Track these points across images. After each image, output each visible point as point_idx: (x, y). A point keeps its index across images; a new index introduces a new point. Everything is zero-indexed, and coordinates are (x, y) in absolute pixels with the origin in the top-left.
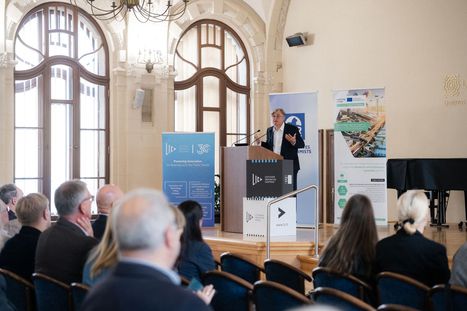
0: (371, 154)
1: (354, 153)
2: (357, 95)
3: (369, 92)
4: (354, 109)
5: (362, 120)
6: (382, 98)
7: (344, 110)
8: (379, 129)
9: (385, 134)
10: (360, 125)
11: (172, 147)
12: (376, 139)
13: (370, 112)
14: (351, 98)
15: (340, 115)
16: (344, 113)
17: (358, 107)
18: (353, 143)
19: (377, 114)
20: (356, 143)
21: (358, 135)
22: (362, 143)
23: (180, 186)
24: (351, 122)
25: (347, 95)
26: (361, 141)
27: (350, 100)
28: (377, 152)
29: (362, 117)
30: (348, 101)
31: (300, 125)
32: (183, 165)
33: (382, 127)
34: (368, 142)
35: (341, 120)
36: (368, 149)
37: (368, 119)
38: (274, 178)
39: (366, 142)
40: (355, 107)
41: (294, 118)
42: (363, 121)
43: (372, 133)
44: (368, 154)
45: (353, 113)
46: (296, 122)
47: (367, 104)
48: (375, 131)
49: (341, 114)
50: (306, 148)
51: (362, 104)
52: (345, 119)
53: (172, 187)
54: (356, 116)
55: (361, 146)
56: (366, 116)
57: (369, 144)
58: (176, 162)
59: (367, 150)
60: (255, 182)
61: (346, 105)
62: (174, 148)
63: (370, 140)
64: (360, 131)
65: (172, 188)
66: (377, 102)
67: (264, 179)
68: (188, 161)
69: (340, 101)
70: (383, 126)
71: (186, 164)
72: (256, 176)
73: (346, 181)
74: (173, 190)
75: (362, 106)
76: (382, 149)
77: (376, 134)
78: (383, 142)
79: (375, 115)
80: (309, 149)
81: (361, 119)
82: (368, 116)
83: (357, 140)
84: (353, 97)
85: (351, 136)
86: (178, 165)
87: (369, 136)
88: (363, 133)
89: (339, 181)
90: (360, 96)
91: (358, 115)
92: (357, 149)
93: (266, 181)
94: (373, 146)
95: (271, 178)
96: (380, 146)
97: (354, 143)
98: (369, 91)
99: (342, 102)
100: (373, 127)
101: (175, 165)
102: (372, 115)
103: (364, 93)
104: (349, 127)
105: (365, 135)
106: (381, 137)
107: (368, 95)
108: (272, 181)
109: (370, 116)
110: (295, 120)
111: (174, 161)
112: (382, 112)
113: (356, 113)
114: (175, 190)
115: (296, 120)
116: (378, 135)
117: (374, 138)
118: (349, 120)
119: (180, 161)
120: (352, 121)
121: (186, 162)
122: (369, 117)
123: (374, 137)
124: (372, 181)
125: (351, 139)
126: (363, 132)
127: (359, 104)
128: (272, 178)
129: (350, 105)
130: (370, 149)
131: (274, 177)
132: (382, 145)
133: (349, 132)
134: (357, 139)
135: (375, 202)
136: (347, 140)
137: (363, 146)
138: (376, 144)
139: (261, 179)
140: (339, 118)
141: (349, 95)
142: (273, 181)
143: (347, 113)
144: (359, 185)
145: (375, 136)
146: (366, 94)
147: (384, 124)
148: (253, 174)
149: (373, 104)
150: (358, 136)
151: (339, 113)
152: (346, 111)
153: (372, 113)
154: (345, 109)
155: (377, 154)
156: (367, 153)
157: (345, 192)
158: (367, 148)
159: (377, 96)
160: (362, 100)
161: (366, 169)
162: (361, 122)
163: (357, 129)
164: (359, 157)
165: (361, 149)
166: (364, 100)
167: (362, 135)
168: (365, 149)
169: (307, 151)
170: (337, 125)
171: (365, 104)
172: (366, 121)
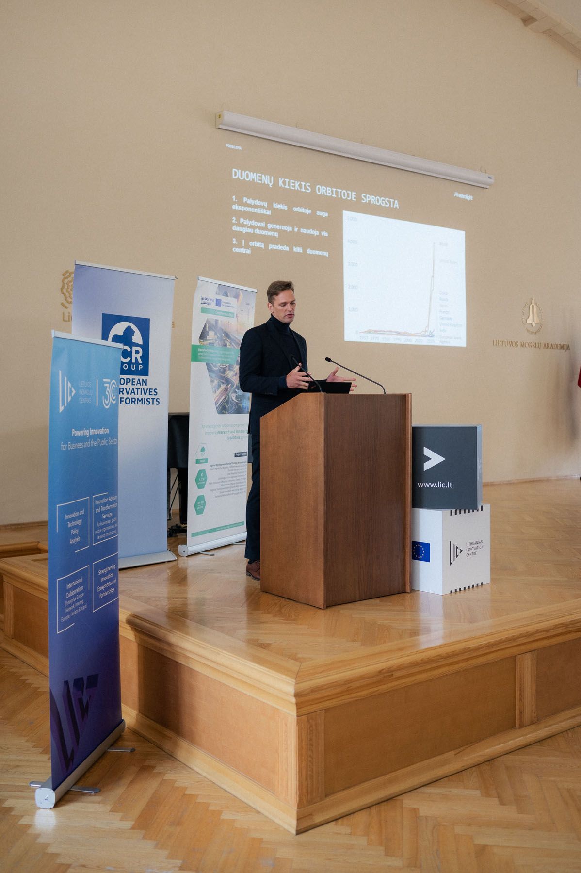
0: (236, 408)
1: (217, 406)
2: (227, 296)
3: (240, 295)
4: (222, 321)
7: (211, 321)
10: (228, 353)
11: (70, 386)
14: (221, 301)
16: (211, 327)
17: (227, 319)
18: (217, 387)
20: (220, 386)
21: (224, 371)
22: (229, 387)
23: (81, 513)
24: (218, 346)
25: (216, 293)
26: (226, 384)
27: (218, 302)
30: (217, 305)
32: (85, 445)
34: (234, 387)
35: (207, 340)
36: (234, 399)
39: (232, 385)
40: (224, 319)
41: (130, 327)
42: (232, 346)
44: (233, 409)
45: (221, 328)
46: (133, 337)
47: (237, 316)
49: (207, 329)
50: (150, 395)
51: (232, 314)
52: (212, 339)
54: (223, 335)
55: (227, 393)
56: (235, 337)
59: (233, 400)
61: (214, 312)
64: (227, 365)
65: (70, 526)
66: (248, 315)
68: (91, 431)
69: (207, 301)
73: (206, 460)
74: (72, 532)
75: (232, 317)
81: (230, 343)
82: (237, 338)
83: (222, 381)
84: (223, 299)
85: (216, 373)
86: (78, 445)
88: (230, 369)
89: (198, 461)
90: (231, 298)
91: (227, 334)
92: (222, 397)
97: (219, 386)
99: (210, 304)
101: (74, 446)
103: (235, 294)
104: (215, 355)
105: (232, 373)
107: (239, 299)
110: (129, 332)
113: (224, 330)
114: (74, 527)
115: (133, 332)
118: (216, 341)
120: (219, 344)
124: (235, 456)
125: (216, 378)
127: (228, 312)
129: (219, 313)
130: (236, 397)
133: (215, 366)
135: (236, 494)
137: (229, 392)
140: (204, 334)
141: (219, 294)
143: (215, 327)
144: (219, 466)
146: (237, 296)
149: (244, 317)
150: (225, 374)
151: (205, 326)
154: (212, 318)
155: (244, 408)
156: (233, 406)
157: (204, 482)
158: (234, 397)
159: (248, 304)
160: (232, 307)
161: (230, 435)
162: (229, 347)
163: (224, 359)
164: (223, 413)
165: (227, 399)
166: (234, 307)
167: (229, 372)
168: (231, 398)
169: (151, 401)
170: (199, 350)
171: (235, 315)
172: (234, 347)
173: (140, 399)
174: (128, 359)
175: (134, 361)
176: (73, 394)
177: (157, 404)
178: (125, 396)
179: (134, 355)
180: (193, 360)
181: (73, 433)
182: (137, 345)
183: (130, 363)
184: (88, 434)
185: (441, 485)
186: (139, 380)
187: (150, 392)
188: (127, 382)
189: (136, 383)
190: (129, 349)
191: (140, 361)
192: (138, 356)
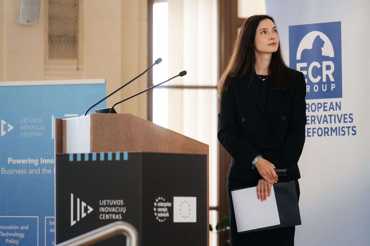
11: (5, 123)
23: (22, 228)
31: (332, 55)
32: (31, 172)
38: (120, 206)
41: (318, 37)
46: (322, 48)
50: (345, 122)
53: (5, 231)
58: (14, 162)
60: (75, 218)
62: (9, 125)
65: (3, 235)
67: (96, 207)
68: (43, 161)
71: (36, 168)
72: (78, 200)
74: (7, 240)
80: (351, 125)
86: (19, 172)
93: (103, 213)
95: (115, 206)
101: (11, 172)
108: (115, 213)
110: (319, 43)
111: (10, 160)
114: (10, 238)
115: (322, 43)
119: (24, 161)
121: (36, 162)
131: (121, 202)
139: (90, 210)
142: (119, 213)
148: (72, 195)
169: (346, 130)
173: (334, 129)
174: (319, 79)
175: (324, 80)
176: (9, 130)
177: (353, 134)
179: (325, 72)
181: (9, 161)
182: (327, 58)
183: (320, 83)
184: (37, 163)
187: (345, 118)
188: (318, 108)
189: (328, 108)
190: (319, 66)
191: (332, 79)
192: (330, 73)
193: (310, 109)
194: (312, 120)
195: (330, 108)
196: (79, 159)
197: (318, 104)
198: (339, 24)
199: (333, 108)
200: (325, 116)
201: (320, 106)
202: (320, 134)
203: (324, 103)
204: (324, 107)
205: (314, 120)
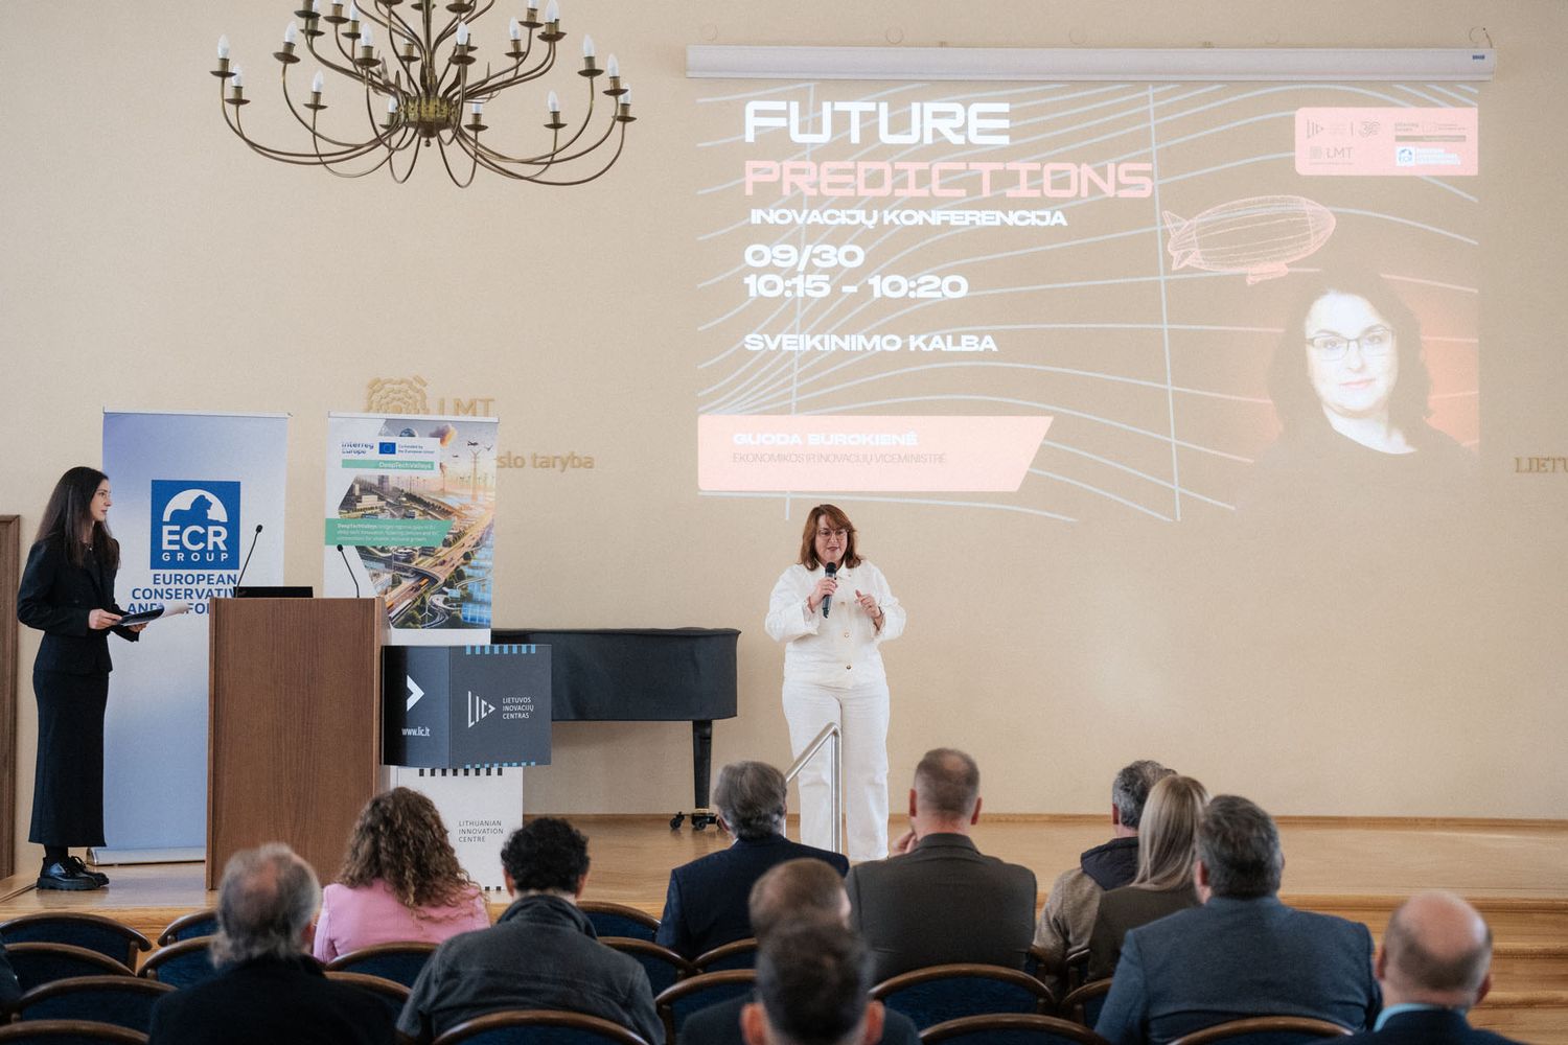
0: (447, 618)
1: (392, 615)
2: (413, 436)
3: (448, 431)
4: (398, 477)
5: (425, 513)
6: (489, 449)
7: (368, 480)
8: (477, 544)
9: (490, 559)
10: (419, 528)
12: (466, 574)
13: (450, 490)
14: (394, 445)
15: (354, 495)
16: (367, 489)
17: (415, 473)
18: (391, 583)
19: (474, 497)
20: (400, 583)
21: (409, 558)
22: (422, 583)
24: (388, 518)
25: (380, 434)
26: (418, 578)
27: (387, 448)
28: (469, 611)
29: (427, 505)
30: (381, 452)
31: (224, 519)
33: (485, 536)
34: (441, 582)
35: (356, 511)
36: (440, 603)
37: (446, 512)
38: (527, 704)
39: (433, 580)
40: (406, 474)
41: (202, 497)
42: (429, 517)
43: (455, 555)
44: (438, 619)
45: (396, 489)
46: (207, 511)
47: (441, 466)
48: (465, 550)
49: (357, 493)
51: (427, 463)
52: (372, 508)
54: (404, 499)
55: (418, 593)
56: (437, 501)
57: (445, 589)
59: (435, 606)
60: (473, 719)
61: (376, 465)
63: (447, 575)
64: (417, 548)
66: (475, 462)
67: (499, 706)
69: (357, 449)
70: (488, 533)
72: (477, 698)
75: (428, 469)
76: (482, 603)
77: (467, 557)
78: (486, 582)
79: (468, 501)
81: (423, 512)
82: (443, 503)
83: (403, 574)
84: (400, 442)
85: (387, 562)
87: (444, 562)
88: (425, 555)
90: (423, 439)
91: (412, 497)
92: (403, 601)
93: (506, 712)
94: (455, 593)
95: (521, 704)
96: (478, 595)
97: (396, 583)
98: (450, 425)
99: (363, 452)
100: (458, 537)
102: (455, 498)
103: (433, 430)
104: (382, 532)
105: (430, 560)
106: (481, 568)
107: (447, 438)
108: (521, 712)
109: (451, 501)
110: (201, 505)
112: (488, 494)
113: (407, 490)
115: (208, 505)
116: (473, 562)
117: (461, 570)
118: (383, 510)
120: (392, 514)
122: (449, 507)
123: (462, 568)
125: (387, 570)
126: (426, 551)
127: (416, 462)
128: (523, 703)
129: (389, 465)
130: (446, 601)
132: (484, 591)
133: (383, 550)
134: (405, 570)
136: (375, 575)
137: (426, 592)
138: (466, 589)
139: (492, 709)
140: (349, 502)
141: (387, 434)
142: (525, 712)
143: (378, 489)
145: (464, 564)
146: (441, 434)
147: (491, 529)
148: (470, 694)
149: (462, 467)
150: (410, 562)
151: (352, 489)
152: (376, 482)
153: (456, 495)
154: (371, 475)
155: (466, 618)
156: (435, 616)
158: (438, 600)
159: (475, 444)
160: (425, 452)
162: (421, 518)
163: (408, 539)
164: (409, 627)
165: (418, 603)
166: (432, 452)
167: (421, 559)
168: (432, 602)
170: (339, 525)
171: (437, 466)
172: (436, 518)
174: (201, 545)
175: (210, 547)
178: (196, 600)
179: (211, 539)
180: (327, 544)
182: (217, 523)
183: (203, 552)
185: (421, 733)
186: (221, 576)
188: (198, 580)
189: (215, 581)
190: (201, 530)
191: (222, 547)
192: (220, 540)
193: (183, 581)
194: (186, 594)
195: (218, 581)
196: (478, 652)
197: (199, 575)
198: (237, 485)
199: (223, 581)
200: (210, 590)
201: (201, 577)
202: (200, 608)
203: (209, 575)
204: (209, 579)
205: (190, 595)
